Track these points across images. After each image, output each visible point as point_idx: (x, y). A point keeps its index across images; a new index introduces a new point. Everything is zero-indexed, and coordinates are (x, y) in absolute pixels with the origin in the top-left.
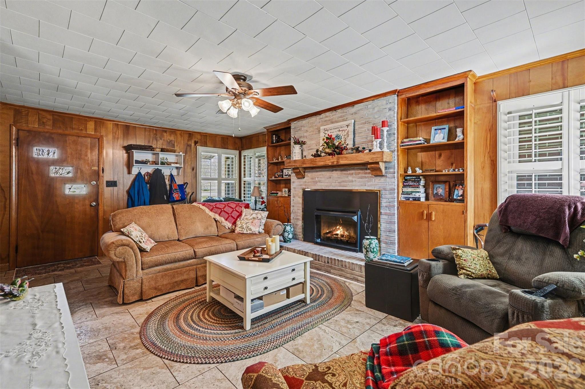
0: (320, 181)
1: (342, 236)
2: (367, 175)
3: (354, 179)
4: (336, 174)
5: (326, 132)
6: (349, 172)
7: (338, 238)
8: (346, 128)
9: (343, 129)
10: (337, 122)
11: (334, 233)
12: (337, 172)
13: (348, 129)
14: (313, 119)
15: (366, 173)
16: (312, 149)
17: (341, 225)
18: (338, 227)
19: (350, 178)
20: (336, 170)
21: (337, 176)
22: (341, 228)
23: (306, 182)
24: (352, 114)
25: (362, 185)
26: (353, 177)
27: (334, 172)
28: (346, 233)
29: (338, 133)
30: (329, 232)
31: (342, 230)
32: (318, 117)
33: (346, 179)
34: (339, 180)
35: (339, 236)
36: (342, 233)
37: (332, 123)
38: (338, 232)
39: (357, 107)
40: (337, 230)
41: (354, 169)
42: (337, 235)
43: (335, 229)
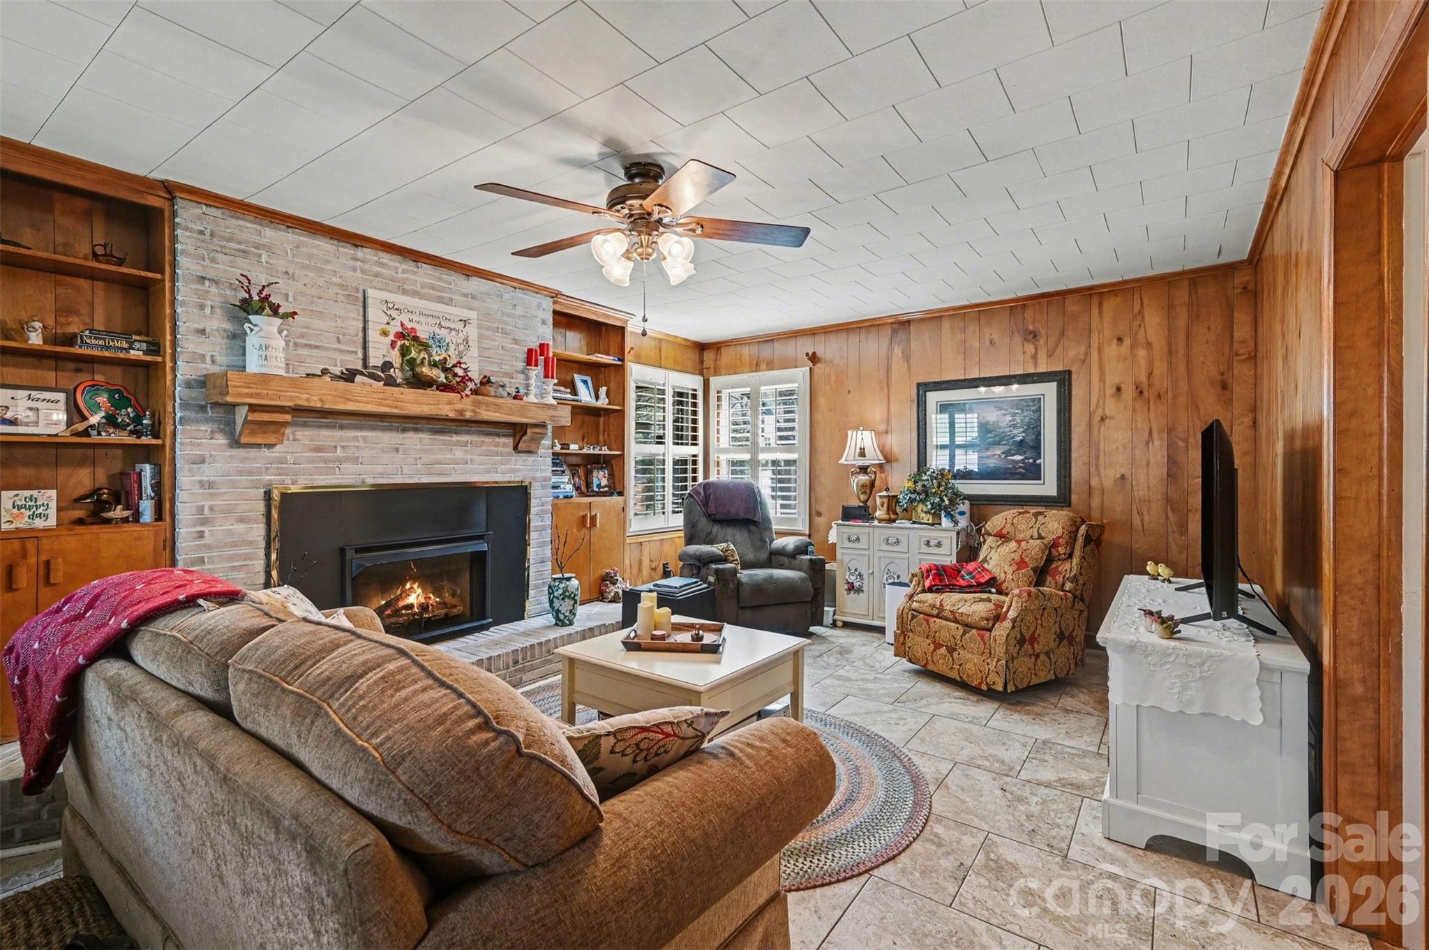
0: (356, 460)
1: (424, 607)
2: (500, 449)
3: (468, 457)
4: (414, 441)
5: (394, 314)
6: (455, 438)
7: (414, 615)
8: (460, 326)
9: (452, 326)
10: (415, 294)
11: (401, 604)
12: (421, 435)
13: (465, 330)
14: (325, 246)
15: (497, 445)
16: (317, 347)
17: (414, 580)
18: (408, 586)
19: (459, 454)
20: (416, 430)
21: (419, 447)
22: (415, 586)
24: (466, 295)
25: (488, 472)
26: (466, 452)
27: (411, 435)
28: (433, 599)
29: (437, 331)
30: (388, 605)
31: (419, 591)
32: (348, 250)
33: (449, 456)
34: (427, 458)
35: (416, 610)
36: (423, 601)
37: (405, 292)
38: (412, 599)
40: (407, 593)
41: (468, 433)
42: (410, 607)
43: (399, 592)
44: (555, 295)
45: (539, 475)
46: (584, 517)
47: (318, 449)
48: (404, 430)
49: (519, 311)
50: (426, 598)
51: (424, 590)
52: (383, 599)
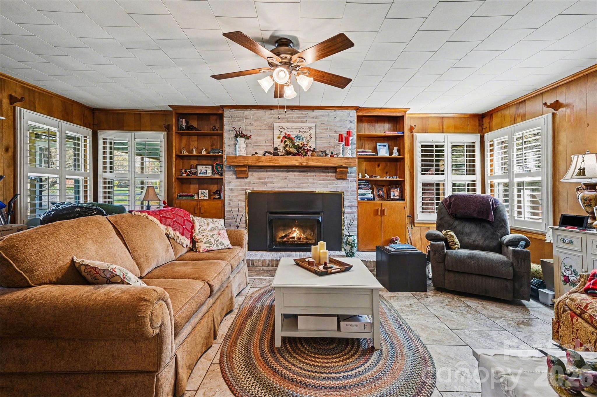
0: (271, 183)
1: (299, 238)
2: (329, 178)
3: (315, 181)
4: (292, 175)
5: (282, 130)
6: (309, 174)
7: (294, 241)
8: (308, 130)
9: (304, 131)
10: (294, 122)
11: (291, 236)
12: (295, 173)
13: (310, 132)
14: (261, 112)
15: (328, 176)
16: (259, 146)
17: (296, 226)
18: (294, 229)
19: (310, 180)
20: (293, 171)
21: (294, 177)
22: (296, 229)
23: (250, 182)
24: (313, 118)
25: (323, 187)
26: (314, 179)
27: (291, 173)
28: (303, 236)
29: (299, 134)
30: (286, 236)
31: (298, 232)
32: (269, 112)
33: (306, 181)
34: (298, 182)
35: (296, 239)
36: (299, 236)
37: (288, 122)
38: (294, 235)
39: (317, 112)
40: (293, 232)
41: (315, 172)
42: (294, 238)
43: (290, 231)
44: (357, 109)
45: (350, 189)
46: (378, 210)
47: (260, 179)
48: (288, 171)
49: (338, 119)
50: (300, 235)
51: (300, 232)
52: (284, 233)
